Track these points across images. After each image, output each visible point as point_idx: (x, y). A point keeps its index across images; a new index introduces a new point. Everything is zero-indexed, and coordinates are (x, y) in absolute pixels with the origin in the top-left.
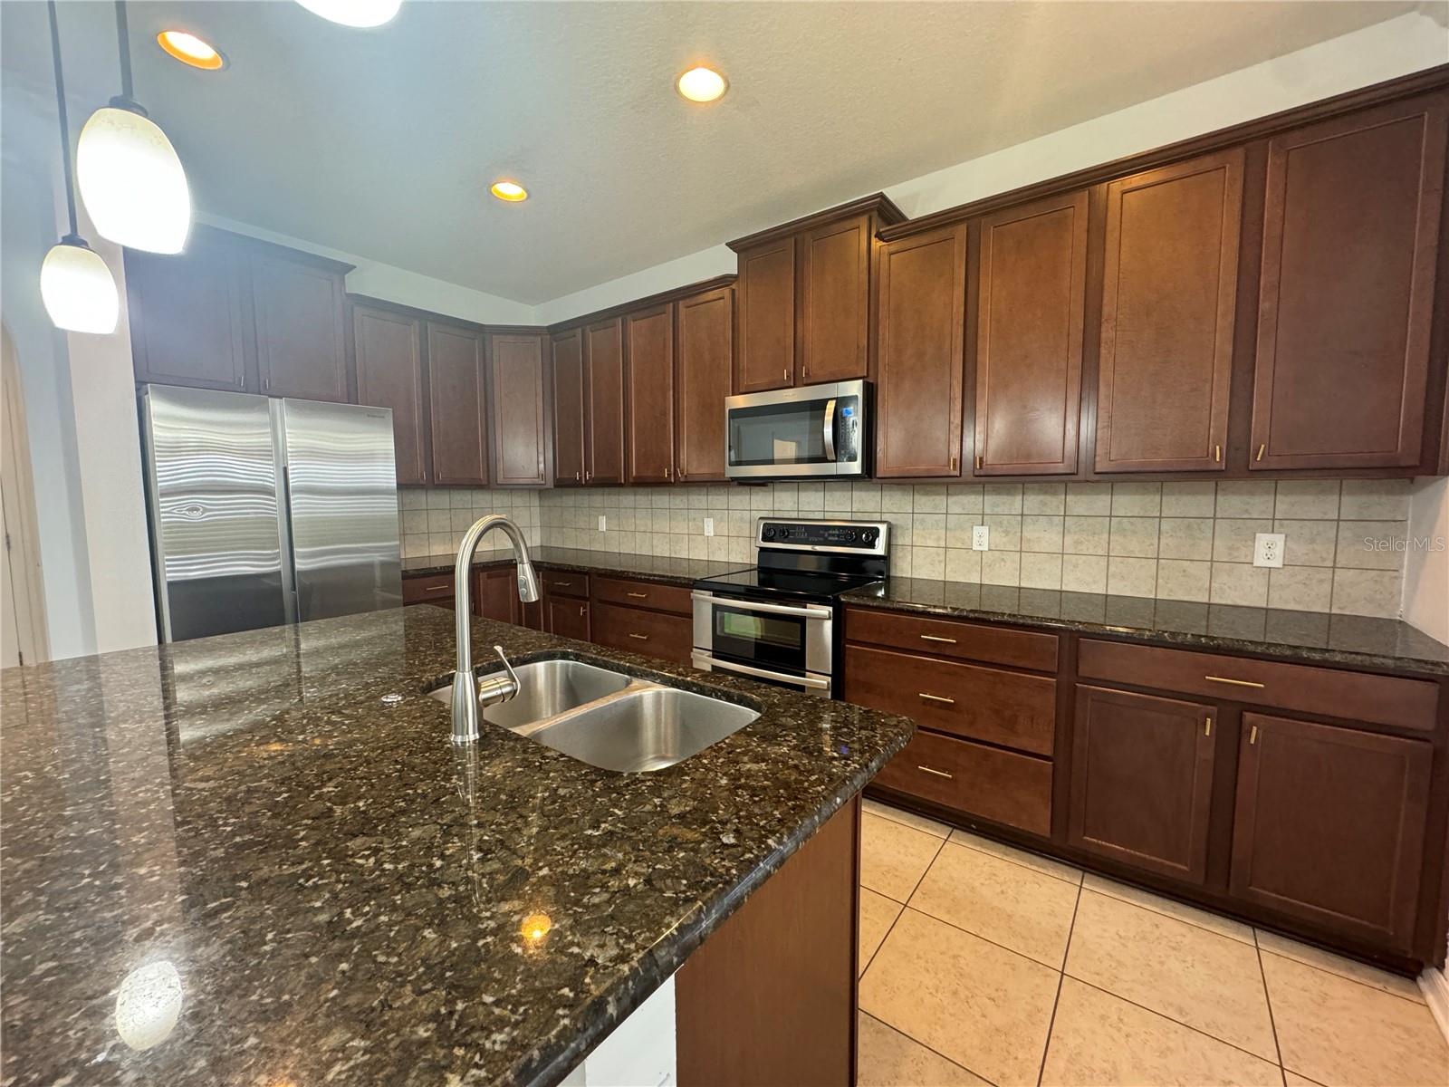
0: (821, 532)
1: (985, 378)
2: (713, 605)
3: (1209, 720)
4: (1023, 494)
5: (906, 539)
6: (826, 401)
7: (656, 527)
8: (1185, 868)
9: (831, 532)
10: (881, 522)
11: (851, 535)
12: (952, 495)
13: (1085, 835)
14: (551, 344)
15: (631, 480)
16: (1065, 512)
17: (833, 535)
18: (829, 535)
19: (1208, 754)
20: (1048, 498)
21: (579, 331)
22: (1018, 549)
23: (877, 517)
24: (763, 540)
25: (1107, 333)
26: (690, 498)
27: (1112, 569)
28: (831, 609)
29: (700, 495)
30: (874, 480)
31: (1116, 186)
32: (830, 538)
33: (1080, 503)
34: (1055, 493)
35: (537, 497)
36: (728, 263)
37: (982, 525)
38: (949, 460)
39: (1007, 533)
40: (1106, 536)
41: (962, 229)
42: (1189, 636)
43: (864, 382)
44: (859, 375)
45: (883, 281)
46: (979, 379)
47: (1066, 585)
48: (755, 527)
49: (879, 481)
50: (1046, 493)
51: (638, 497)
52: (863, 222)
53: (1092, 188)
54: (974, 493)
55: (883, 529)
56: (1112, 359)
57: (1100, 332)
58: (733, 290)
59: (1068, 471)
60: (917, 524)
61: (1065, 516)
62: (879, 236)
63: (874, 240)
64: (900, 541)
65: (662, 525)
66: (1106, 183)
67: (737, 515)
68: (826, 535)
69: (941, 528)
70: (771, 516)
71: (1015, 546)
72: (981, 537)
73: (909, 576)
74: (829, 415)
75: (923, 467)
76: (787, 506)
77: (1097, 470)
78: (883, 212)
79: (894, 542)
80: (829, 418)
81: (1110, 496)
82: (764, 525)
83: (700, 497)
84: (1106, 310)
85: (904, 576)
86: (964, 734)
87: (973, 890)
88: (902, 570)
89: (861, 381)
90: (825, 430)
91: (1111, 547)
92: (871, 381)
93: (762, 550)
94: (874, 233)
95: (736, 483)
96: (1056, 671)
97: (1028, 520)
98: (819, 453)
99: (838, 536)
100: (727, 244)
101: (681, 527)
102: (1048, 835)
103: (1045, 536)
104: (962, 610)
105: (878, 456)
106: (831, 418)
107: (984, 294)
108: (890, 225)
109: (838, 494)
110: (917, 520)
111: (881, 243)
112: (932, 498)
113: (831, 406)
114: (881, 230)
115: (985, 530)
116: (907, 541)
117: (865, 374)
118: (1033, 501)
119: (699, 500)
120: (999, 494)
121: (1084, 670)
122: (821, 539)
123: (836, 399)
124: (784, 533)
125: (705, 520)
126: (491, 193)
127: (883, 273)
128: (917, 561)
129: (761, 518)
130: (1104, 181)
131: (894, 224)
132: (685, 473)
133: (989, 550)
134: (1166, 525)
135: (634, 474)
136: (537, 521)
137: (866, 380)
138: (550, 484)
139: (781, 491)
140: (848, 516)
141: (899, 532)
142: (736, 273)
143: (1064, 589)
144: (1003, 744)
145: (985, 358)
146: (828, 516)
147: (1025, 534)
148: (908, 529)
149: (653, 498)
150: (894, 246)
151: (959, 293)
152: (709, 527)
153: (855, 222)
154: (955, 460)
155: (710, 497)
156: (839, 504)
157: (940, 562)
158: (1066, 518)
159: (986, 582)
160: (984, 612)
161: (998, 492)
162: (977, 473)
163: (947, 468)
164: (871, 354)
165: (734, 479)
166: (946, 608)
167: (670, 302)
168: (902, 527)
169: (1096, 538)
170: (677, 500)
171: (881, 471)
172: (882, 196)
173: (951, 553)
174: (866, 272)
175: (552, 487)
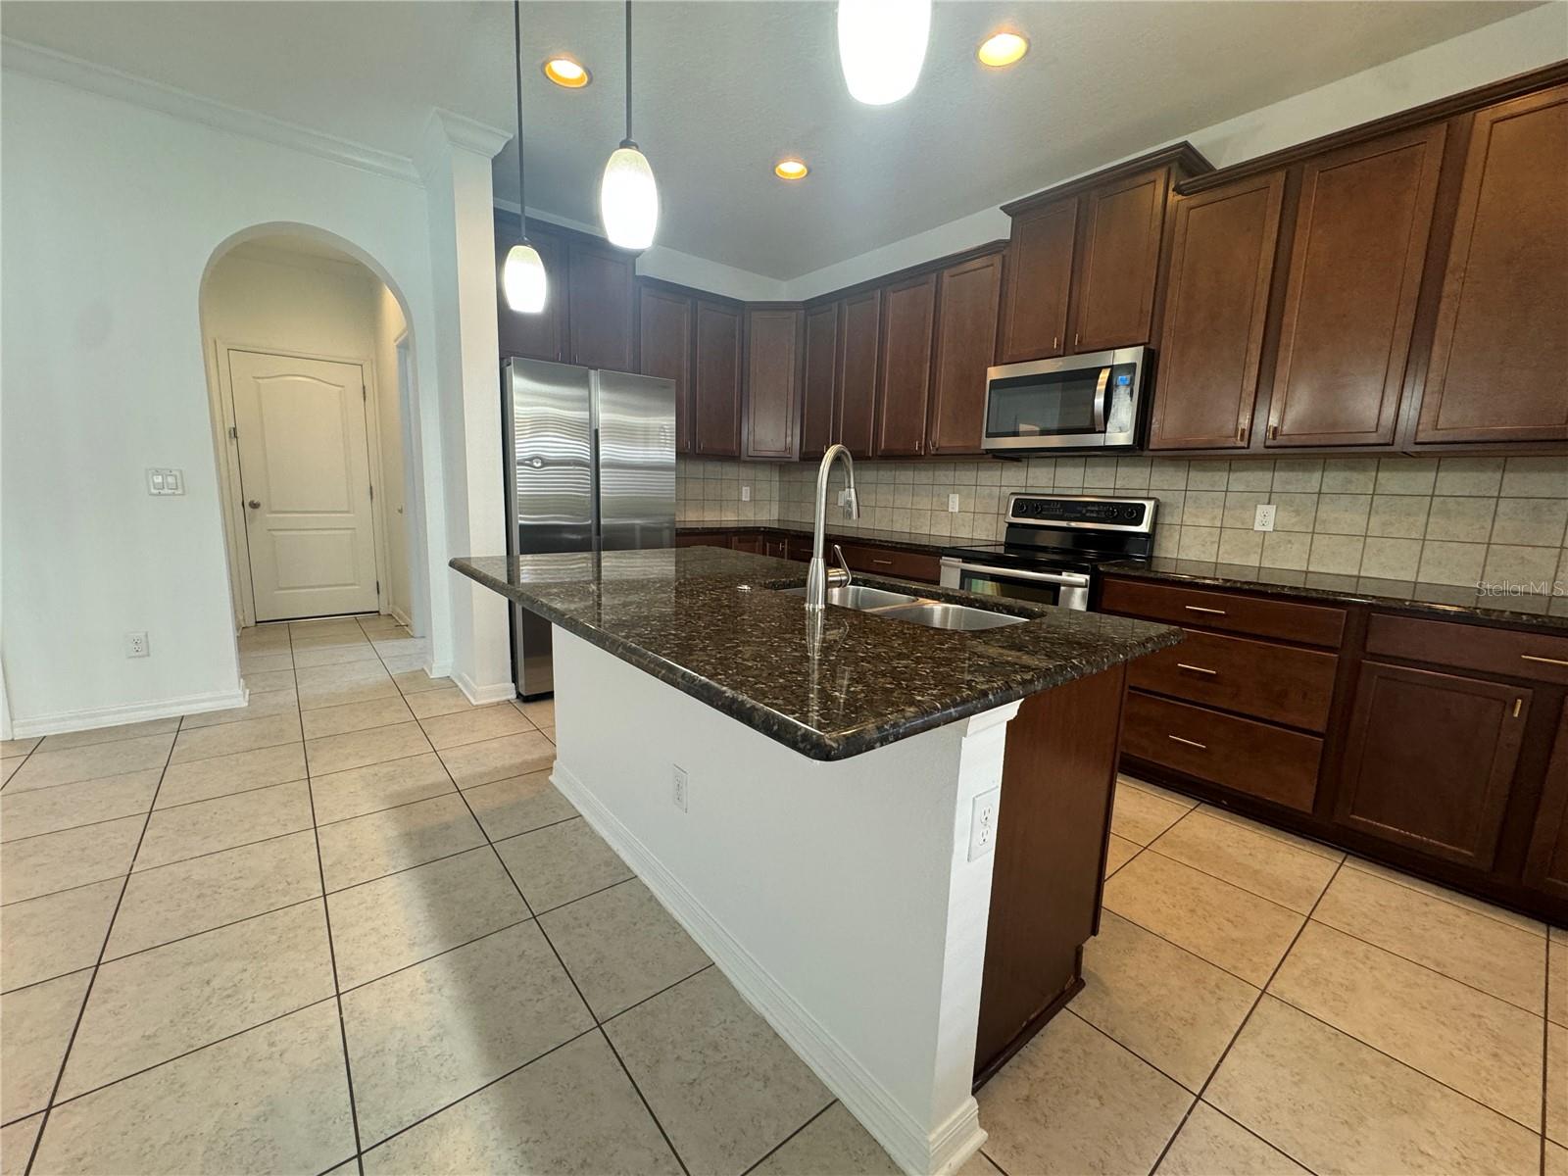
0: (1079, 508)
1: (1290, 339)
2: (962, 570)
3: (1520, 701)
4: (1323, 472)
5: (1176, 518)
6: (1099, 370)
7: (898, 503)
8: (1470, 853)
9: (1089, 508)
10: (1148, 499)
11: (1113, 512)
12: (1236, 471)
13: (1353, 813)
14: (806, 318)
15: (879, 453)
16: (1374, 490)
17: (1092, 511)
18: (1087, 511)
19: (1516, 738)
20: (1354, 476)
21: (835, 306)
22: (1311, 530)
23: (1144, 494)
24: (1012, 515)
25: (1450, 286)
26: (937, 473)
27: (1427, 553)
28: (1088, 577)
29: (946, 470)
30: (1146, 453)
31: (1485, 116)
32: (1088, 514)
33: (1393, 480)
34: (1365, 469)
35: (778, 474)
36: (1000, 227)
37: (1269, 503)
38: (1237, 429)
39: (1297, 512)
40: (1422, 519)
41: (1281, 176)
42: (1507, 613)
43: (1145, 349)
44: (1140, 342)
45: (1178, 238)
46: (1283, 340)
47: (1365, 570)
48: (1003, 503)
49: (1151, 453)
50: (1352, 469)
51: (881, 473)
52: (1160, 176)
53: (1453, 119)
54: (1263, 469)
55: (1149, 506)
56: (1453, 315)
57: (1442, 285)
58: (1004, 257)
59: (1382, 442)
60: (1189, 503)
61: (1373, 494)
62: (1178, 190)
63: (1171, 193)
64: (1168, 520)
65: (904, 500)
66: (1472, 112)
67: (986, 491)
68: (1084, 511)
69: (1219, 507)
70: (1024, 491)
71: (1307, 527)
72: (1265, 517)
73: (1175, 556)
74: (1102, 384)
75: (1205, 438)
76: (1041, 481)
77: (1418, 440)
78: (1186, 163)
79: (1160, 520)
80: (1101, 387)
81: (1434, 474)
82: (1016, 500)
83: (947, 473)
84: (1453, 259)
85: (1169, 556)
86: (1225, 707)
87: (1219, 848)
88: (1167, 551)
89: (1142, 348)
90: (1096, 400)
91: (1429, 530)
92: (1152, 348)
93: (1011, 525)
94: (1172, 186)
95: (990, 456)
96: (1339, 646)
97: (1326, 499)
98: (1086, 424)
99: (1097, 512)
100: (1001, 208)
101: (924, 503)
102: (1310, 811)
103: (1345, 516)
104: (1235, 582)
105: (1153, 426)
106: (1104, 387)
107: (1299, 247)
108: (1193, 176)
109: (1100, 470)
110: (1191, 498)
111: (1180, 197)
112: (1210, 474)
113: (1104, 376)
114: (1182, 183)
115: (1272, 509)
116: (1176, 520)
117: (1147, 341)
118: (1335, 479)
119: (945, 475)
120: (1293, 470)
121: (1373, 645)
122: (1079, 515)
123: (1112, 367)
124: (1037, 507)
125: (951, 496)
126: (775, 173)
127: (1179, 228)
128: (1185, 541)
129: (1012, 494)
130: (1471, 109)
131: (1195, 176)
132: (937, 446)
133: (1274, 530)
134: (1503, 505)
135: (883, 447)
136: (776, 495)
137: (1147, 346)
138: (796, 457)
139: (1035, 466)
140: (1110, 493)
141: (1167, 510)
142: (1008, 237)
143: (1362, 574)
144: (1269, 719)
145: (1292, 319)
146: (1086, 492)
147: (1322, 515)
148: (1178, 507)
149: (897, 473)
150: (1195, 200)
151: (1268, 248)
152: (954, 503)
153: (1151, 176)
154: (1243, 430)
155: (957, 473)
156: (1099, 481)
157: (1213, 543)
158: (1375, 497)
159: (1266, 564)
160: (1262, 584)
161: (1291, 468)
162: (1268, 444)
163: (1234, 439)
164: (1156, 319)
165: (988, 451)
166: (1217, 579)
167: (933, 271)
168: (1172, 505)
169: (1411, 519)
170: (923, 476)
171: (1155, 442)
172: (1186, 144)
173: (1227, 534)
174: (1159, 230)
175: (798, 460)
